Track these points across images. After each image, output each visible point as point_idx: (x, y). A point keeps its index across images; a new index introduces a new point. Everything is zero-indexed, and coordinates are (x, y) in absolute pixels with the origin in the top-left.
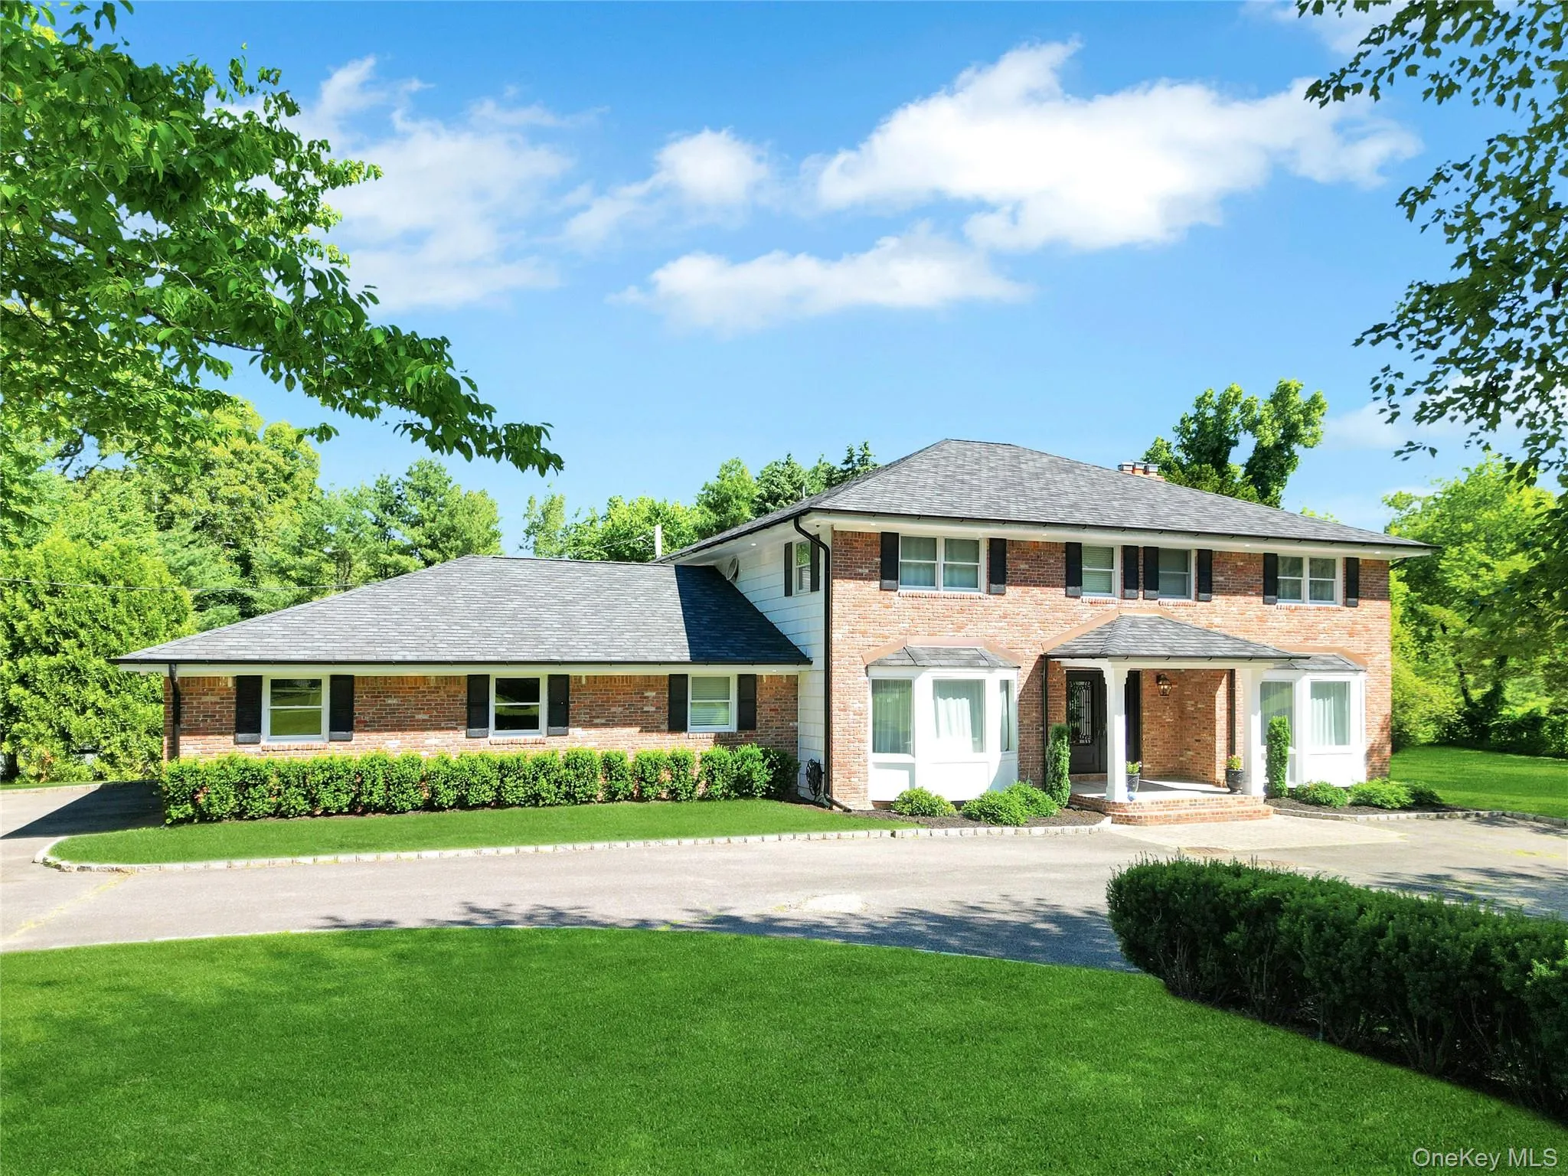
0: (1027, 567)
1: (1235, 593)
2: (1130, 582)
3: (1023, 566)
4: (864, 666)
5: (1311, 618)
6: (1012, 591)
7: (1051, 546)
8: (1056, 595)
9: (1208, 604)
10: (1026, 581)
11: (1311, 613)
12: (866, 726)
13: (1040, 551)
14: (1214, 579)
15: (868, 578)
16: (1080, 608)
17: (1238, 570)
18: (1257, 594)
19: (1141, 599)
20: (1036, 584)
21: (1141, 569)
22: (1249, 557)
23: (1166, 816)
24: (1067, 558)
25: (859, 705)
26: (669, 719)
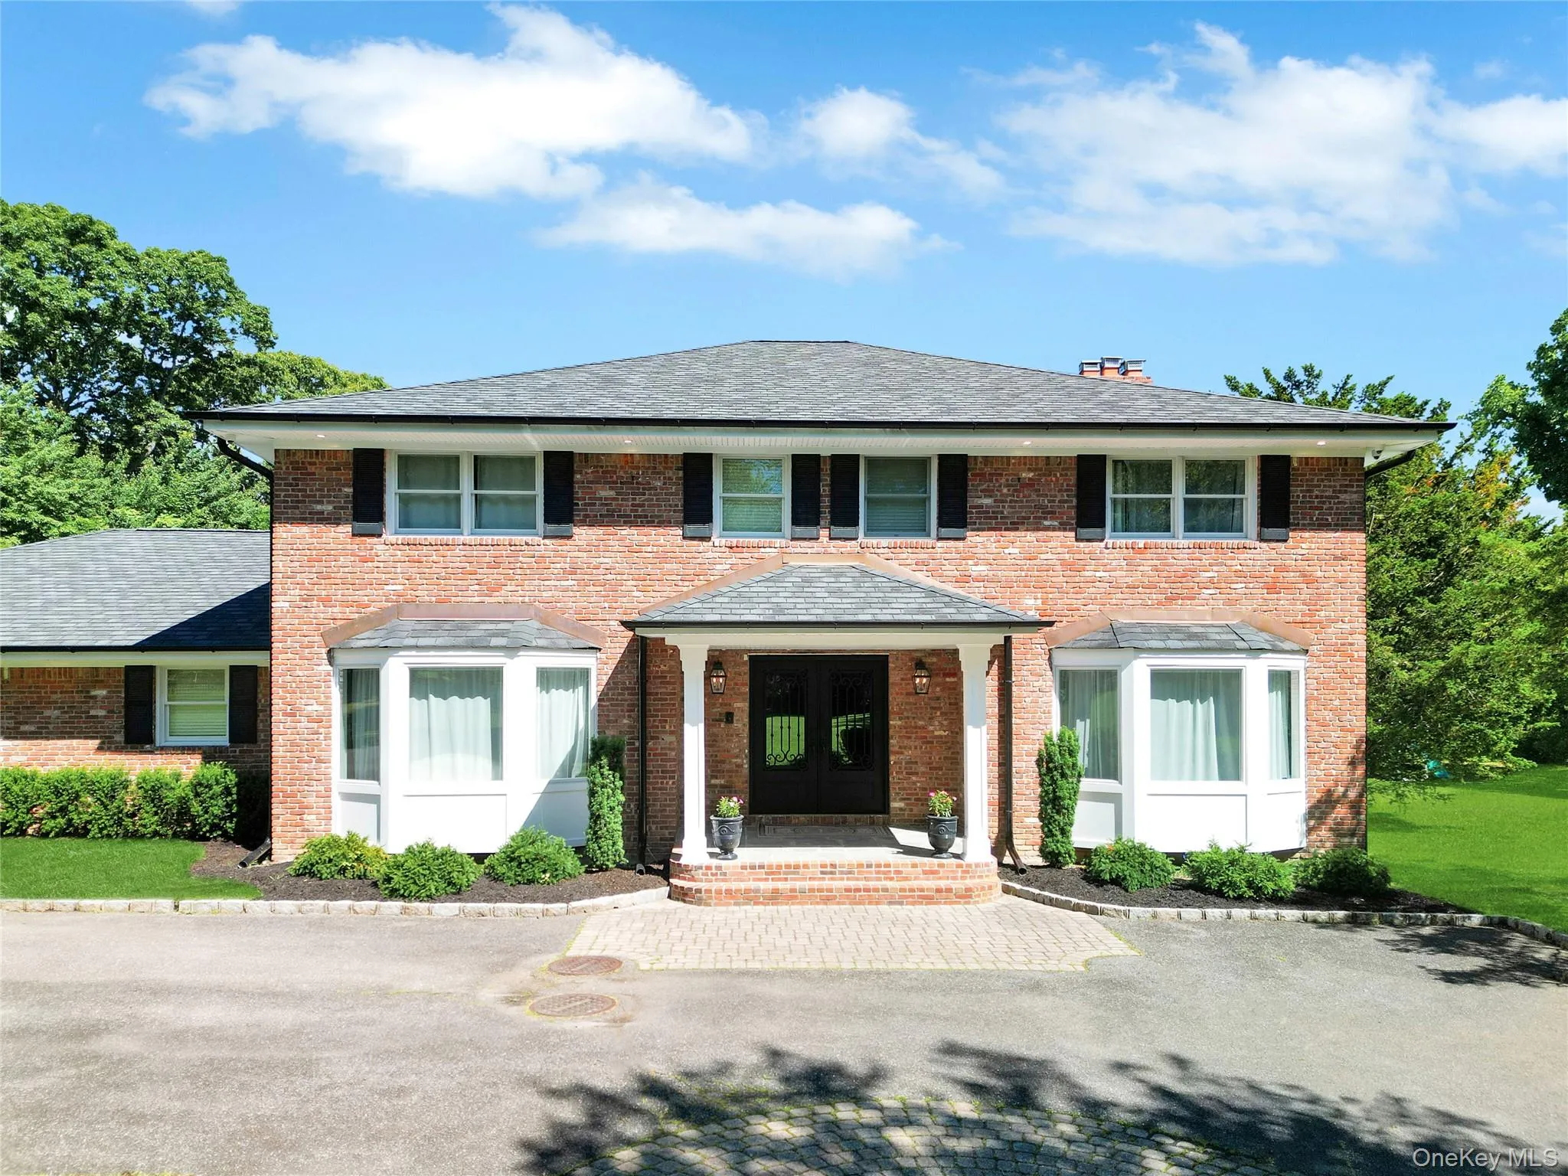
0: (612, 493)
1: (1014, 527)
2: (805, 514)
3: (606, 493)
4: (324, 651)
5: (1182, 561)
6: (582, 534)
7: (656, 462)
8: (670, 537)
9: (960, 544)
10: (610, 517)
11: (1183, 555)
12: (327, 738)
13: (638, 468)
14: (972, 501)
15: (334, 520)
16: (710, 555)
17: (1021, 485)
18: (1063, 527)
19: (824, 539)
20: (630, 521)
21: (825, 490)
22: (1047, 464)
23: (747, 891)
24: (686, 478)
25: (316, 707)
26: (126, 727)
